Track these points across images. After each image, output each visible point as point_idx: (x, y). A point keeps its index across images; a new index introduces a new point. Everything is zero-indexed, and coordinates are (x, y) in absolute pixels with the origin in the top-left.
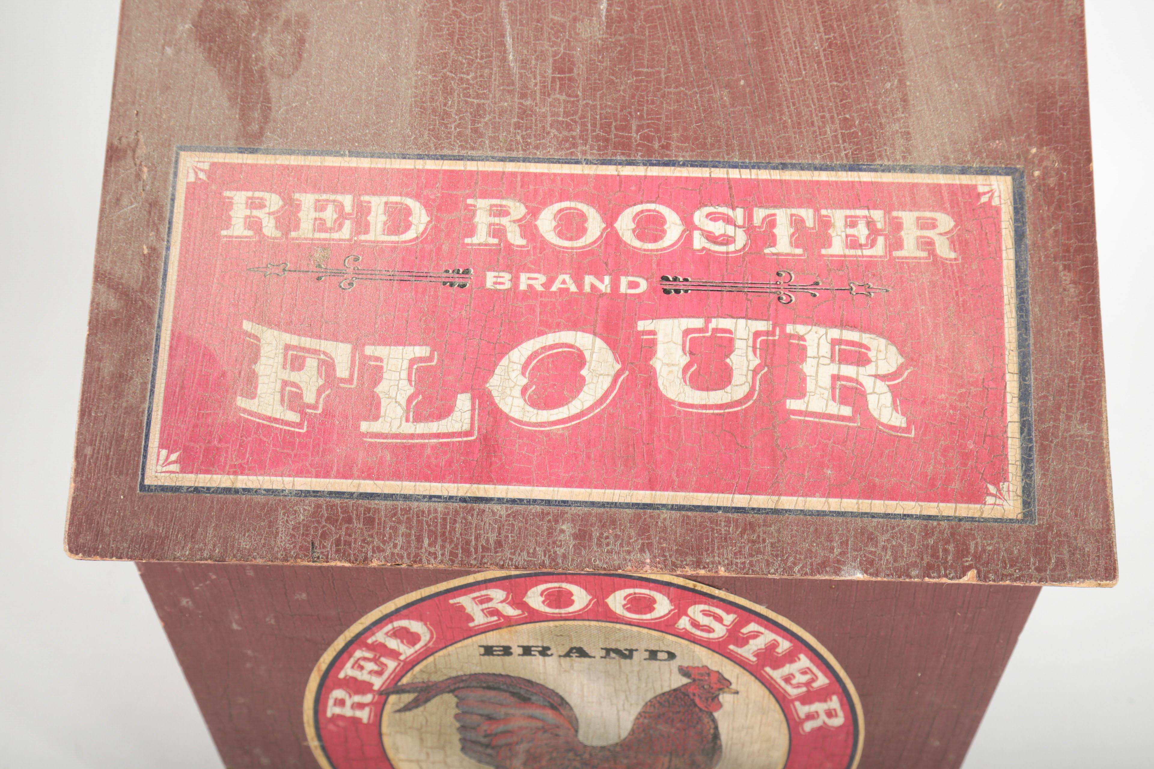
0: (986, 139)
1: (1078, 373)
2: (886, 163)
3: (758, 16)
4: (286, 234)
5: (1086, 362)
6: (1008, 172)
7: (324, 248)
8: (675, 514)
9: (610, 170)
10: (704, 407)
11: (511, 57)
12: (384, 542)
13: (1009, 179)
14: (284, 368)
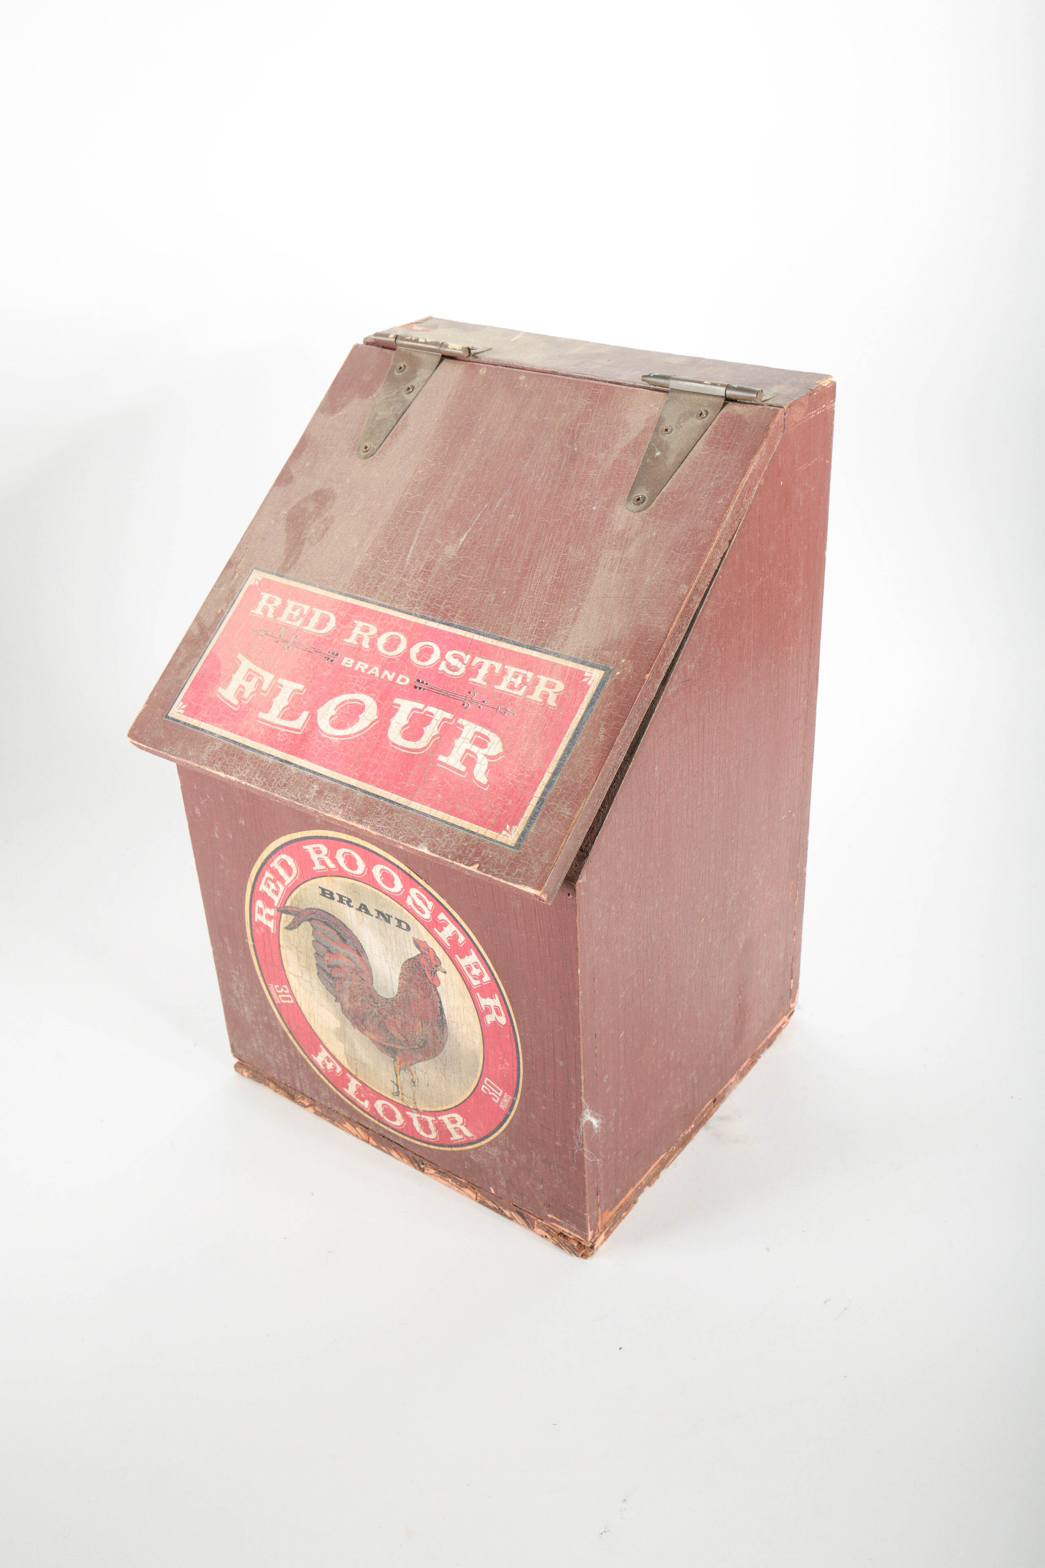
0: (603, 649)
1: (581, 782)
2: (549, 649)
3: (530, 560)
4: (275, 618)
5: (588, 777)
6: (604, 669)
7: (286, 627)
8: (363, 795)
9: (422, 622)
10: (402, 748)
11: (409, 556)
12: (242, 770)
13: (603, 672)
14: (244, 679)
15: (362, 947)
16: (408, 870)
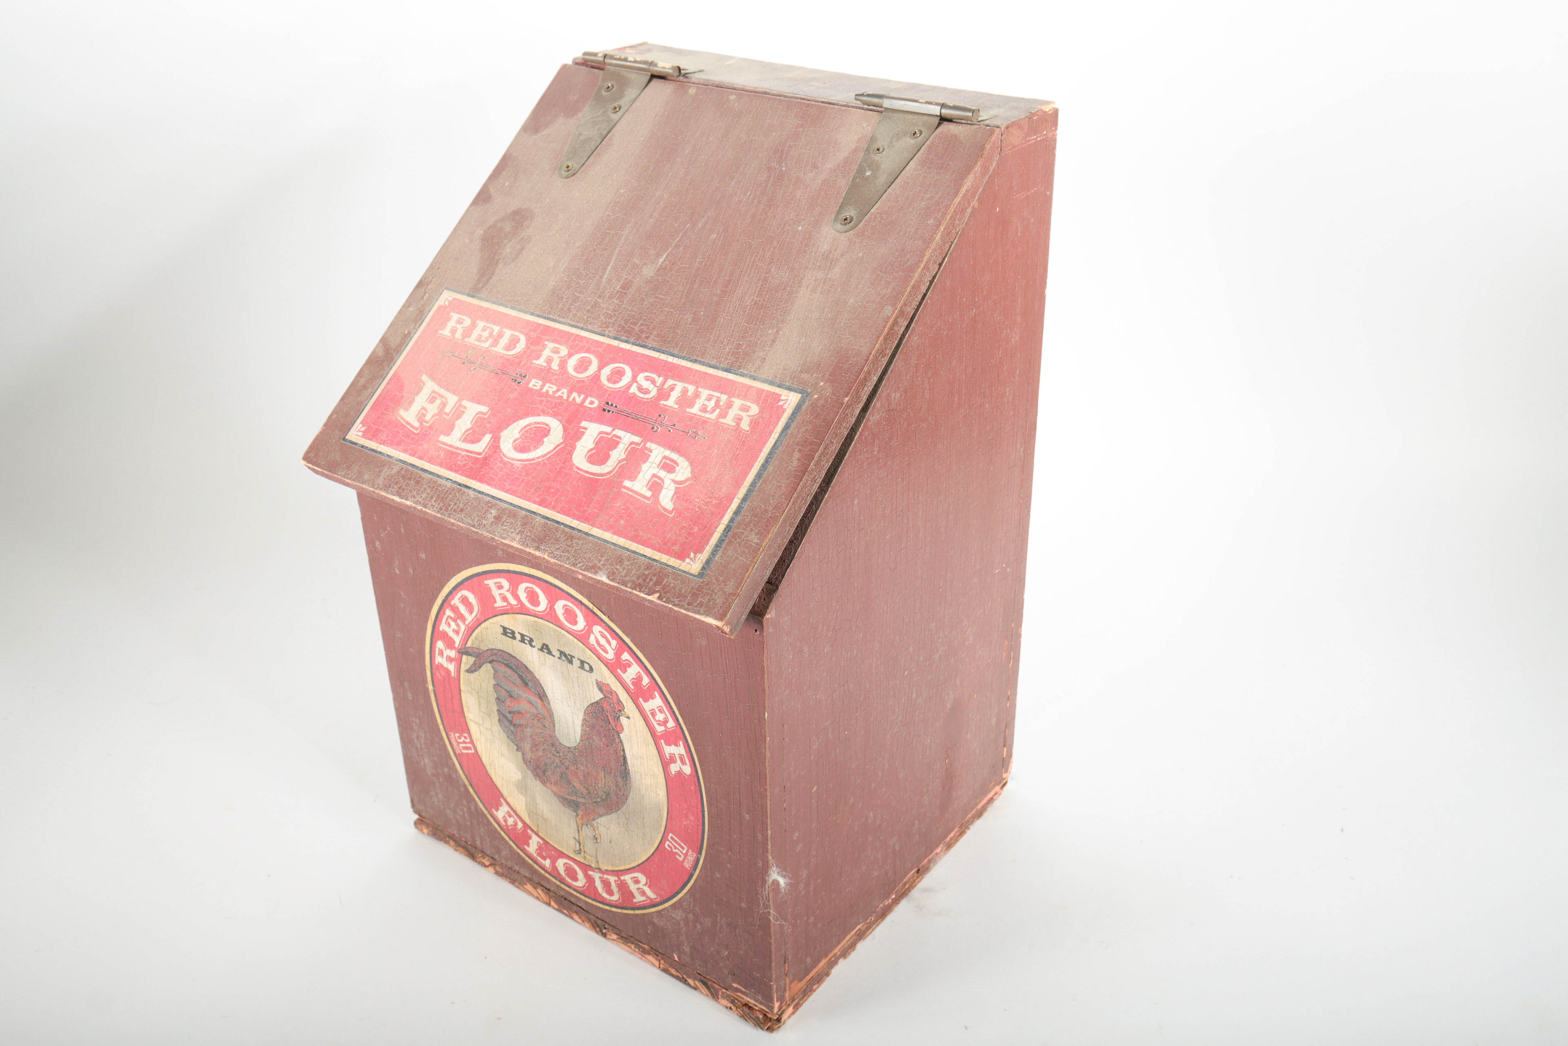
0: (801, 372)
1: (771, 508)
2: (745, 372)
3: (730, 280)
4: (463, 338)
5: (778, 504)
6: (801, 392)
7: (474, 348)
8: (543, 521)
9: (615, 343)
10: (586, 472)
11: (605, 276)
12: (418, 494)
13: (800, 395)
14: (426, 401)
15: (544, 691)
16: (591, 606)
